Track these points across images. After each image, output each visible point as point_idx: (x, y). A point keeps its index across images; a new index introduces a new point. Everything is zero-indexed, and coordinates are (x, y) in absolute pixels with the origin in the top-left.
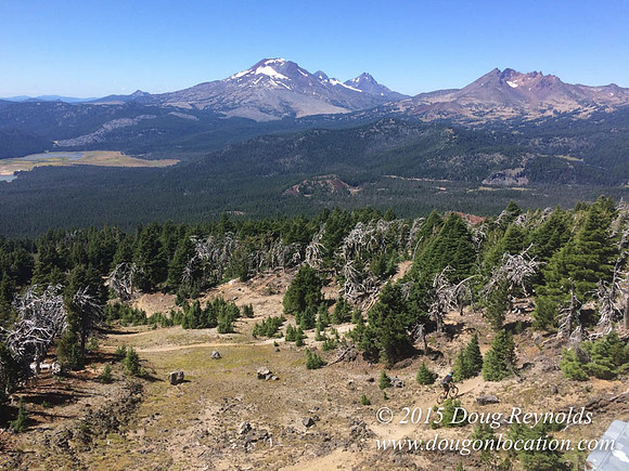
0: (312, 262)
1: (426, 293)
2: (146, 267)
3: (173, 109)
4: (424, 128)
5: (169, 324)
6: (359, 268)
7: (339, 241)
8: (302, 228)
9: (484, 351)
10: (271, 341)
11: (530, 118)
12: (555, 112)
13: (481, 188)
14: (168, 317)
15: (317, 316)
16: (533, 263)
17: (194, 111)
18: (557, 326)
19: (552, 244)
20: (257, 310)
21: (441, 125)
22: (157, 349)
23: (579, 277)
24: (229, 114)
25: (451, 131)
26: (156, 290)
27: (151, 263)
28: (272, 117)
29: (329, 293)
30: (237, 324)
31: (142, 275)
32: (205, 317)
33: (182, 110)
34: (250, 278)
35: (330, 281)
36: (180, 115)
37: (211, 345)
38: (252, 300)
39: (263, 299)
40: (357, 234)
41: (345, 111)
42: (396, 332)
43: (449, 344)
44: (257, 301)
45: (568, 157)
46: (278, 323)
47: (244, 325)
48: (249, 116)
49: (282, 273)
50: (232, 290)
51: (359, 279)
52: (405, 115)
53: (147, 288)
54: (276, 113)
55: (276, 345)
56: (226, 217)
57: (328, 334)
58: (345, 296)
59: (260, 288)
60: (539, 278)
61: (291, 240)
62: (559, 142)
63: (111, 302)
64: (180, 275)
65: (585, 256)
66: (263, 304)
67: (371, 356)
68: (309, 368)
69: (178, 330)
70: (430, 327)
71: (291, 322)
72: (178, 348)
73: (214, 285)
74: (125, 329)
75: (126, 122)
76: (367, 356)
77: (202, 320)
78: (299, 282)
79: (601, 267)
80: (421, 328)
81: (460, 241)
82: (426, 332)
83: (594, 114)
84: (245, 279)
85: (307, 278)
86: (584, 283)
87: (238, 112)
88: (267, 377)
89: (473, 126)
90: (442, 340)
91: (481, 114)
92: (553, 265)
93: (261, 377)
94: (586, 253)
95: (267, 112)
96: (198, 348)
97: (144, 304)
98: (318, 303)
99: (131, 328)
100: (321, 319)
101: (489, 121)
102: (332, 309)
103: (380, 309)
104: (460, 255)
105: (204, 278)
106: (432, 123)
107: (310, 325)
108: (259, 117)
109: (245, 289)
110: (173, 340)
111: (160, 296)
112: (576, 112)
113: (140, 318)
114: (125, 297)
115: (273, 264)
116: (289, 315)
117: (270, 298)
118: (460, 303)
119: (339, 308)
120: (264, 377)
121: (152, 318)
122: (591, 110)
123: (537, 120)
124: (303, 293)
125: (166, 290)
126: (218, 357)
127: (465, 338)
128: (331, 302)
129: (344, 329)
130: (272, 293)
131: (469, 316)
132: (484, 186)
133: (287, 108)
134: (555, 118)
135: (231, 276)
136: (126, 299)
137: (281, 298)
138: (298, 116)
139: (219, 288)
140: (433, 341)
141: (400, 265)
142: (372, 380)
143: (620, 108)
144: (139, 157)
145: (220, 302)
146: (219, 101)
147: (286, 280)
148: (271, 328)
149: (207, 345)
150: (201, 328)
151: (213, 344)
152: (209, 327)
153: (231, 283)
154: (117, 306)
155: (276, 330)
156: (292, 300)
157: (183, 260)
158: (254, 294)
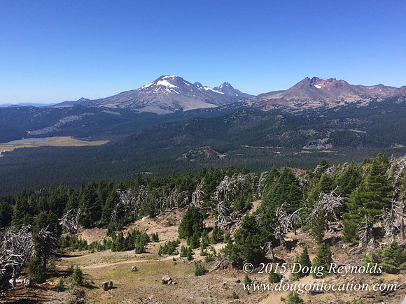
0: (196, 203)
1: (271, 221)
2: (87, 211)
3: (105, 109)
4: (264, 115)
5: (102, 249)
6: (227, 206)
7: (213, 188)
8: (189, 181)
9: (312, 258)
10: (171, 258)
11: (330, 107)
12: (346, 102)
13: (303, 152)
14: (102, 244)
15: (201, 239)
16: (339, 198)
17: (118, 110)
18: (358, 239)
19: (351, 185)
20: (161, 237)
21: (275, 113)
22: (95, 266)
23: (370, 206)
24: (141, 111)
25: (281, 117)
26: (94, 226)
27: (91, 208)
28: (168, 112)
29: (208, 223)
30: (148, 247)
31: (85, 216)
32: (126, 243)
33: (110, 109)
34: (156, 215)
35: (208, 215)
36: (109, 112)
37: (131, 262)
38: (157, 230)
39: (165, 229)
40: (225, 184)
41: (214, 106)
42: (254, 247)
43: (289, 254)
44: (161, 230)
45: (356, 131)
46: (175, 244)
47: (153, 247)
48: (154, 112)
49: (177, 211)
50: (144, 224)
51: (227, 213)
52: (252, 107)
53: (88, 225)
54: (170, 109)
55: (174, 260)
56: (140, 176)
57: (209, 251)
58: (219, 225)
59: (163, 222)
60: (343, 208)
61: (183, 189)
62: (349, 121)
63: (64, 235)
64: (110, 216)
65: (373, 192)
66: (165, 232)
67: (238, 265)
68: (197, 275)
69: (109, 252)
70: (276, 243)
71: (184, 244)
72: (109, 265)
73: (133, 221)
74: (73, 254)
75: (74, 118)
76: (235, 265)
77: (124, 245)
78: (188, 217)
79: (383, 199)
80: (270, 244)
81: (291, 186)
82: (273, 247)
83: (370, 103)
84: (153, 216)
85: (193, 214)
86: (373, 210)
87: (147, 109)
88: (169, 283)
89: (295, 113)
90: (284, 252)
91: (300, 105)
92: (352, 198)
93: (165, 282)
94: (373, 190)
95: (165, 108)
96: (122, 265)
97: (86, 236)
98: (201, 230)
99: (77, 252)
100: (203, 241)
101: (305, 109)
102: (210, 234)
103: (242, 232)
104: (292, 196)
105: (125, 217)
106: (269, 112)
107: (196, 245)
108: (160, 112)
109: (154, 223)
110: (106, 259)
111: (97, 230)
112: (359, 102)
113: (83, 245)
114: (73, 232)
115: (171, 206)
116: (183, 239)
117: (169, 228)
118: (294, 227)
119: (215, 233)
120: (167, 282)
121: (91, 245)
122: (368, 101)
123: (335, 108)
124: (191, 225)
125: (100, 226)
126: (136, 270)
127: (299, 250)
128: (210, 229)
129: (219, 247)
130: (171, 225)
131: (300, 235)
132: (305, 150)
133: (177, 105)
134: (346, 106)
135: (143, 215)
136: (73, 233)
137: (177, 228)
138: (185, 110)
139: (136, 223)
140: (278, 253)
141: (254, 203)
142: (239, 281)
143: (386, 99)
144: (83, 140)
145: (136, 233)
146: (134, 103)
147: (180, 216)
148: (170, 249)
149: (128, 262)
150: (124, 251)
151: (132, 261)
152: (130, 249)
153: (143, 219)
154: (68, 238)
155: (174, 250)
156: (184, 229)
157: (112, 206)
158: (158, 226)
